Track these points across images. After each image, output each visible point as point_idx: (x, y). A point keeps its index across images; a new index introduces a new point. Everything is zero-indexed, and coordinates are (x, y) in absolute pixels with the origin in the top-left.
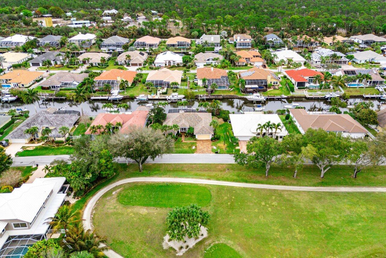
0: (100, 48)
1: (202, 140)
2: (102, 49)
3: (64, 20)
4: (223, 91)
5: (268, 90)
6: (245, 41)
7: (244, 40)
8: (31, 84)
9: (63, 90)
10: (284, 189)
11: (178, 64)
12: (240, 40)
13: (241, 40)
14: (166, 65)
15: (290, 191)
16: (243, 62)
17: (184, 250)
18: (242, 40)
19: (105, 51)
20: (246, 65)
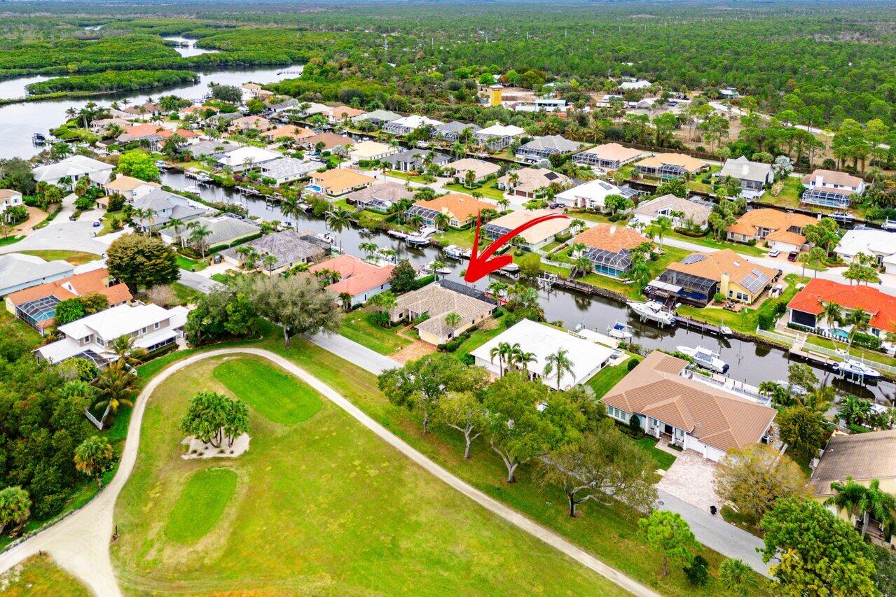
0: (514, 154)
1: (425, 343)
2: (517, 156)
3: (535, 95)
4: (606, 281)
5: (709, 306)
6: (839, 188)
7: (836, 186)
8: (344, 192)
9: (370, 210)
10: (419, 462)
11: (598, 209)
12: (824, 184)
13: (828, 186)
14: (576, 204)
15: (425, 470)
16: (744, 236)
17: (195, 456)
18: (830, 186)
19: (521, 160)
20: (751, 244)
